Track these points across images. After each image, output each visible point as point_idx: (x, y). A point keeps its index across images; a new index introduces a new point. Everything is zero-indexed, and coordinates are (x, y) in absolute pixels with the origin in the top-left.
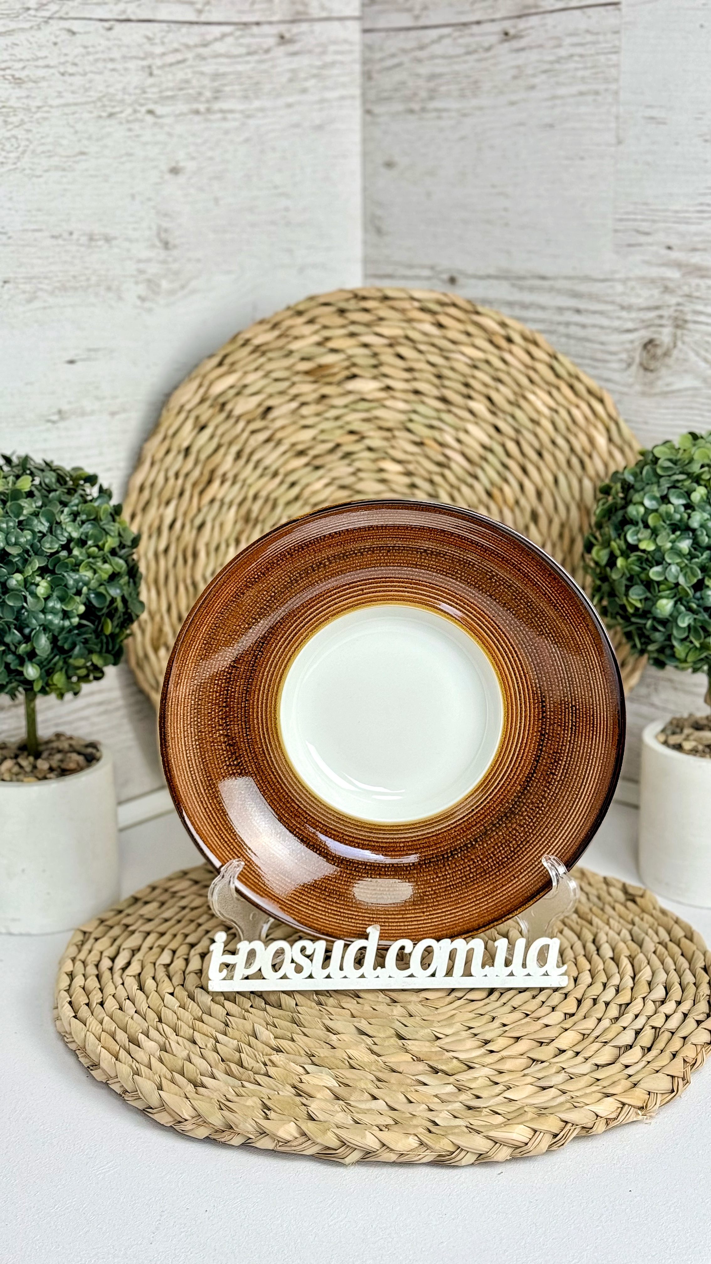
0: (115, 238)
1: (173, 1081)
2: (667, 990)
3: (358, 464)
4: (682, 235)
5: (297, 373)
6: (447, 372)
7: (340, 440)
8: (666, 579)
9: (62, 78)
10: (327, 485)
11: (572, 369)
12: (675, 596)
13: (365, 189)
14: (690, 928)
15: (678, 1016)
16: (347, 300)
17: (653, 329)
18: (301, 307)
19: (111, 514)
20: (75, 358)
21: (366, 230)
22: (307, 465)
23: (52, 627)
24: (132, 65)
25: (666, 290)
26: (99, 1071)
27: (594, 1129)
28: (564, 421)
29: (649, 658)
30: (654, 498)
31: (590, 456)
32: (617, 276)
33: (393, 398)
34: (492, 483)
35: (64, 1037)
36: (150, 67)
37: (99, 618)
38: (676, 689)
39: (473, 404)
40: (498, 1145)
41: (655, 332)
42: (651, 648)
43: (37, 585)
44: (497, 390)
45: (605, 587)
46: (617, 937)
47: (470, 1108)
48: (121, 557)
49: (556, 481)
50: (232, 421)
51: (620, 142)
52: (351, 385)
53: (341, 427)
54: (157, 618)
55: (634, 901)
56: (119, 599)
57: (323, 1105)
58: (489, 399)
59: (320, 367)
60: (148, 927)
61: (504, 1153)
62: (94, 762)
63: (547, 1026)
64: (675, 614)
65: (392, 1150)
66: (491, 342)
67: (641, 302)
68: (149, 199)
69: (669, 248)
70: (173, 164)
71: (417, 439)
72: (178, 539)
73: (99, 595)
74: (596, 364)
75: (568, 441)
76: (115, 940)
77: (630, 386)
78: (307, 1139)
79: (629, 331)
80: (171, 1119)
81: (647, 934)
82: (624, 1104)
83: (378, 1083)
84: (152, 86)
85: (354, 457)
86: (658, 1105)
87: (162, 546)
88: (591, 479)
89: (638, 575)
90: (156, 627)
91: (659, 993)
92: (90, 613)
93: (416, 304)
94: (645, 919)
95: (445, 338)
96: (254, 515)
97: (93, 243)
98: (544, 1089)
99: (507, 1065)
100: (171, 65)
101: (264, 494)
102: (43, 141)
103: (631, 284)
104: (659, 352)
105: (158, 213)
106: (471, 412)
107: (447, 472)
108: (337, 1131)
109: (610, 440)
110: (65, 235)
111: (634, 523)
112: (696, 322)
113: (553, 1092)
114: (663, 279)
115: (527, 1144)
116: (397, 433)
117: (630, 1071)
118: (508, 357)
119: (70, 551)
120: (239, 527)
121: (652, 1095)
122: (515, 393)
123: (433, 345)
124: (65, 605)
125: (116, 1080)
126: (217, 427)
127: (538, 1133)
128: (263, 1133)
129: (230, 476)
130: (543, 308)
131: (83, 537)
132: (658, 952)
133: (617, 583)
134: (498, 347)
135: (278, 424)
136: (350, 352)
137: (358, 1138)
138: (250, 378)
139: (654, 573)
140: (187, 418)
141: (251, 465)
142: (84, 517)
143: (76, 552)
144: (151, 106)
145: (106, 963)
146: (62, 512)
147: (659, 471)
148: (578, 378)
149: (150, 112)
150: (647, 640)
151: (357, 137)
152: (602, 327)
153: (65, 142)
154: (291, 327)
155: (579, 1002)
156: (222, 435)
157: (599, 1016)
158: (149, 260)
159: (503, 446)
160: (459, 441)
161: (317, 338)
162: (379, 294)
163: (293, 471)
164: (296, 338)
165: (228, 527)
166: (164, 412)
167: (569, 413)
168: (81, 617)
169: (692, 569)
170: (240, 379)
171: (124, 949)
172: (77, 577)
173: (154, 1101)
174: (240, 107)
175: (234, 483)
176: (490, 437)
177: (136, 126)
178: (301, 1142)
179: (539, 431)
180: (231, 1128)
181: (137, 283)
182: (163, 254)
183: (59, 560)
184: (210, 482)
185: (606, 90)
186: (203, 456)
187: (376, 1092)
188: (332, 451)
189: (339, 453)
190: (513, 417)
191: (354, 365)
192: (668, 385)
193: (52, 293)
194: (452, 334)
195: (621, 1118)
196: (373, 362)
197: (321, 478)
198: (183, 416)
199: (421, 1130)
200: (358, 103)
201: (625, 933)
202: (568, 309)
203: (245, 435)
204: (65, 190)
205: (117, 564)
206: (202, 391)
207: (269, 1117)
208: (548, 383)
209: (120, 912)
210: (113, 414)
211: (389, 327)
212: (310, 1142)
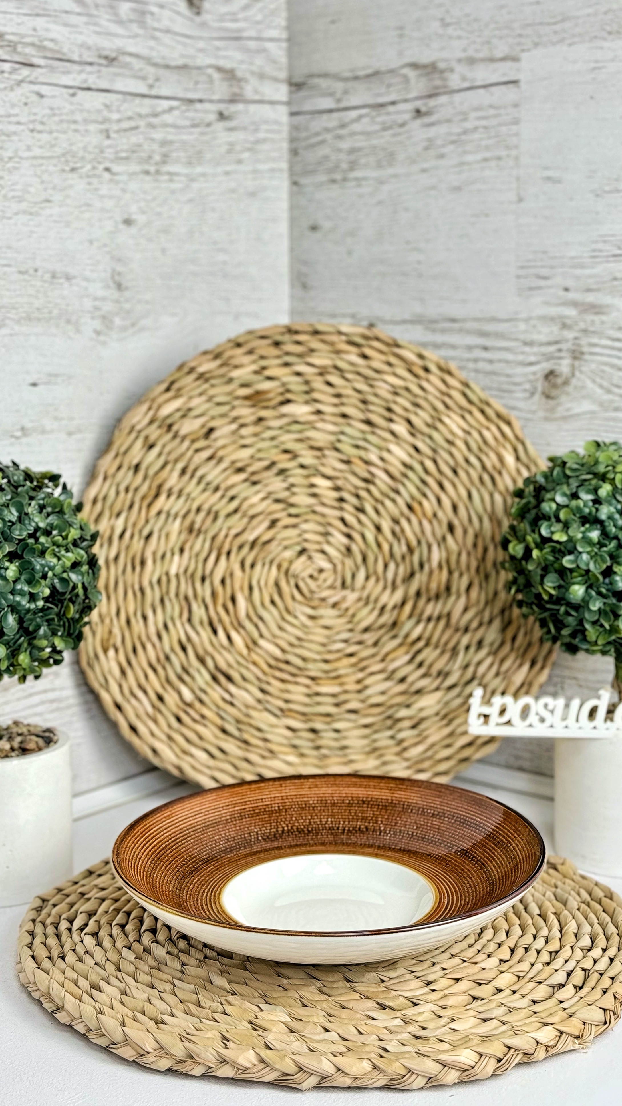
0: (75, 277)
1: (135, 1019)
2: (593, 940)
3: (291, 480)
4: (578, 278)
5: (237, 398)
6: (371, 398)
7: (275, 458)
8: (578, 567)
9: (31, 134)
10: (264, 499)
11: (483, 395)
12: (586, 582)
13: (292, 250)
14: (609, 890)
15: (605, 961)
16: (282, 334)
17: (553, 361)
18: (241, 340)
19: (73, 510)
20: (37, 381)
21: (292, 286)
22: (246, 480)
23: (19, 608)
24: (92, 127)
25: (565, 326)
26: (63, 1013)
27: (535, 1055)
28: (476, 442)
29: (562, 644)
30: (564, 495)
31: (500, 473)
32: (520, 316)
33: (323, 420)
34: (413, 498)
35: (26, 989)
36: (107, 131)
37: (61, 602)
38: (581, 686)
39: (394, 427)
40: (447, 1068)
41: (556, 364)
42: (565, 632)
43: (7, 569)
44: (416, 414)
45: (521, 580)
46: (542, 897)
47: (417, 1038)
48: (82, 549)
49: (470, 496)
50: (178, 440)
51: (520, 200)
52: (286, 409)
53: (276, 447)
54: (107, 621)
55: (555, 868)
56: (80, 586)
57: (280, 1037)
58: (409, 422)
59: (258, 393)
60: (102, 894)
61: (453, 1076)
62: (52, 744)
63: (484, 969)
64: (587, 598)
65: (347, 1074)
66: (410, 371)
67: (542, 338)
68: (105, 245)
69: (567, 290)
70: (126, 216)
71: (345, 458)
72: (128, 548)
73: (63, 580)
74: (502, 394)
75: (480, 460)
76: (72, 907)
77: (534, 412)
78: (265, 1066)
79: (531, 364)
80: (135, 1053)
81: (570, 894)
82: (561, 1033)
83: (330, 1018)
84: (109, 147)
85: (288, 473)
86: (592, 1036)
87: (113, 554)
88: (501, 493)
89: (552, 565)
90: (106, 630)
91: (586, 941)
92: (55, 597)
93: (344, 338)
94: (567, 883)
95: (370, 367)
96: (197, 526)
97: (56, 281)
98: (485, 1021)
99: (451, 1001)
100: (126, 130)
101: (206, 507)
102: (13, 187)
103: (532, 322)
104: (559, 381)
105: (112, 258)
106: (393, 433)
107: (372, 488)
108: (294, 1057)
109: (518, 459)
110: (31, 272)
111: (546, 517)
112: (592, 354)
113: (495, 1023)
114: (561, 317)
115: (473, 1067)
116: (327, 452)
117: (565, 1005)
118: (425, 384)
119: (37, 540)
120: (183, 537)
121: (587, 1025)
122: (432, 417)
123: (359, 374)
124: (31, 587)
125: (81, 1020)
126: (164, 446)
127: (483, 1057)
128: (223, 1061)
129: (176, 490)
130: (453, 347)
131: (49, 528)
132: (581, 910)
133: (532, 573)
134: (416, 376)
135: (220, 443)
136: (285, 379)
137: (315, 1063)
138: (195, 402)
139: (567, 561)
140: (137, 438)
141: (195, 480)
142: (49, 509)
143: (42, 539)
144: (108, 165)
145: (64, 925)
146: (30, 505)
147: (568, 472)
148: (488, 404)
149: (107, 170)
150: (560, 625)
151: (284, 205)
152: (507, 362)
153: (32, 190)
154: (231, 357)
155: (512, 951)
156: (169, 453)
157: (533, 961)
158: (104, 299)
159: (422, 464)
160: (382, 459)
161: (254, 367)
162: (310, 329)
163: (232, 486)
164: (236, 367)
165: (173, 537)
166: (117, 433)
167: (481, 434)
168: (46, 600)
169: (601, 556)
170: (185, 403)
171: (81, 913)
172: (43, 562)
173: (118, 1036)
174: (184, 171)
175: (179, 496)
176: (411, 456)
177: (95, 181)
178: (260, 1068)
179: (454, 450)
180: (192, 1058)
181: (93, 318)
182: (115, 294)
183: (27, 545)
184: (157, 495)
185: (508, 156)
186: (151, 472)
187: (328, 1025)
188: (268, 468)
189: (275, 470)
190: (431, 438)
191: (288, 391)
192: (568, 410)
193: (18, 322)
194: (376, 364)
195: (559, 1046)
196: (305, 388)
197: (258, 492)
198: (133, 435)
199: (373, 1056)
200: (285, 175)
201: (549, 894)
202: (477, 347)
203: (190, 453)
204: (32, 232)
205: (78, 554)
206: (151, 413)
207: (229, 1047)
208: (461, 408)
209: (76, 883)
210: (70, 434)
211: (319, 357)
212: (268, 1069)
